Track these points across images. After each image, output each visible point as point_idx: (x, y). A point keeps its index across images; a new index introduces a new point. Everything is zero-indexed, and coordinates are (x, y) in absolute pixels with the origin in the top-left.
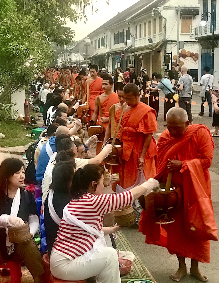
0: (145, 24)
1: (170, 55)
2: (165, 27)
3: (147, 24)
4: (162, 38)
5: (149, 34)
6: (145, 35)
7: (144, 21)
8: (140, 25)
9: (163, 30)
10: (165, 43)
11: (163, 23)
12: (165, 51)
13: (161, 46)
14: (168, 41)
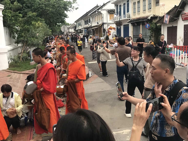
1: (105, 29)
3: (96, 16)
4: (102, 22)
6: (96, 21)
9: (102, 19)
11: (102, 16)
12: (103, 27)
14: (104, 23)
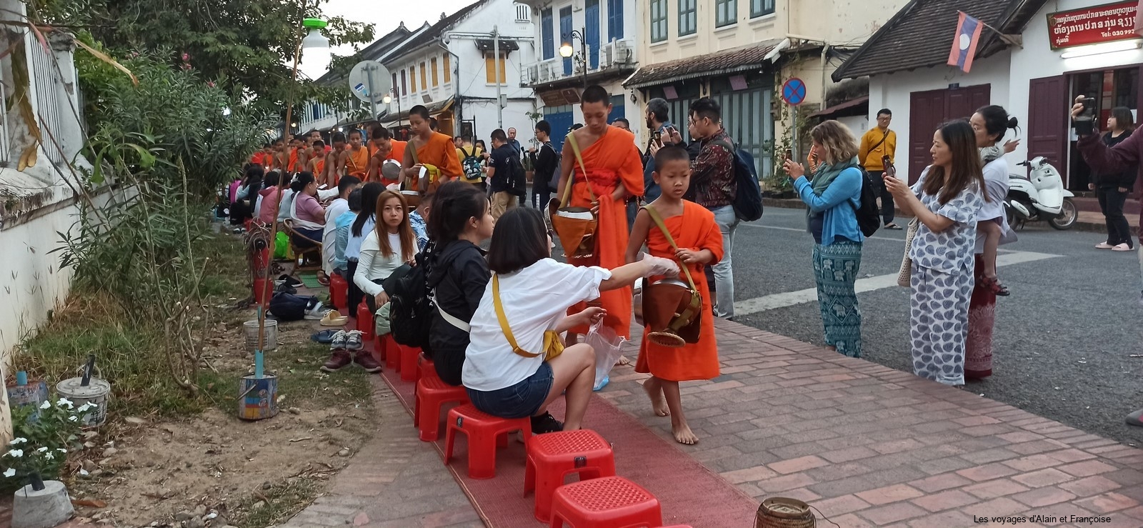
0: (412, 69)
1: (473, 122)
2: (457, 72)
3: (418, 69)
4: (453, 92)
5: (424, 86)
6: (414, 89)
7: (412, 64)
8: (403, 73)
9: (453, 76)
10: (459, 102)
11: (452, 66)
12: (461, 116)
13: (452, 107)
14: (465, 98)
